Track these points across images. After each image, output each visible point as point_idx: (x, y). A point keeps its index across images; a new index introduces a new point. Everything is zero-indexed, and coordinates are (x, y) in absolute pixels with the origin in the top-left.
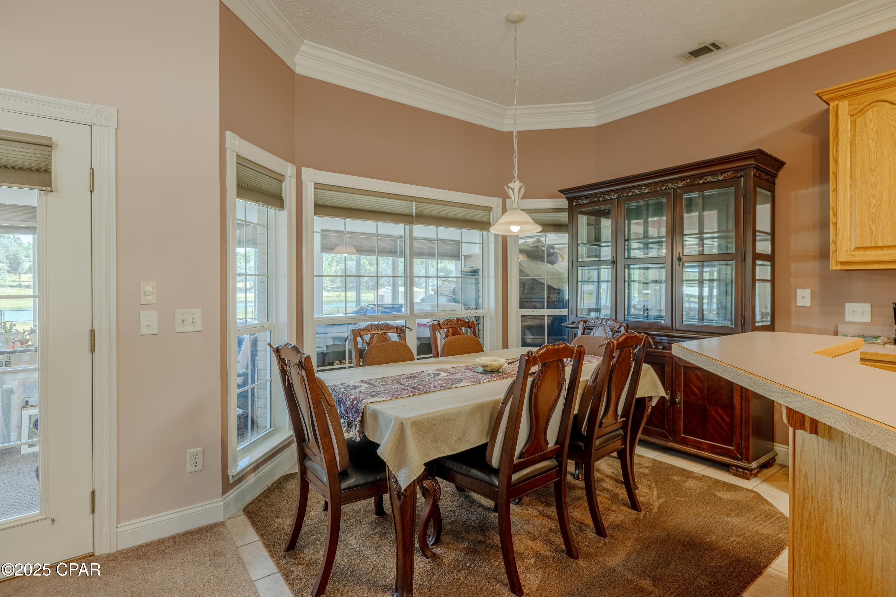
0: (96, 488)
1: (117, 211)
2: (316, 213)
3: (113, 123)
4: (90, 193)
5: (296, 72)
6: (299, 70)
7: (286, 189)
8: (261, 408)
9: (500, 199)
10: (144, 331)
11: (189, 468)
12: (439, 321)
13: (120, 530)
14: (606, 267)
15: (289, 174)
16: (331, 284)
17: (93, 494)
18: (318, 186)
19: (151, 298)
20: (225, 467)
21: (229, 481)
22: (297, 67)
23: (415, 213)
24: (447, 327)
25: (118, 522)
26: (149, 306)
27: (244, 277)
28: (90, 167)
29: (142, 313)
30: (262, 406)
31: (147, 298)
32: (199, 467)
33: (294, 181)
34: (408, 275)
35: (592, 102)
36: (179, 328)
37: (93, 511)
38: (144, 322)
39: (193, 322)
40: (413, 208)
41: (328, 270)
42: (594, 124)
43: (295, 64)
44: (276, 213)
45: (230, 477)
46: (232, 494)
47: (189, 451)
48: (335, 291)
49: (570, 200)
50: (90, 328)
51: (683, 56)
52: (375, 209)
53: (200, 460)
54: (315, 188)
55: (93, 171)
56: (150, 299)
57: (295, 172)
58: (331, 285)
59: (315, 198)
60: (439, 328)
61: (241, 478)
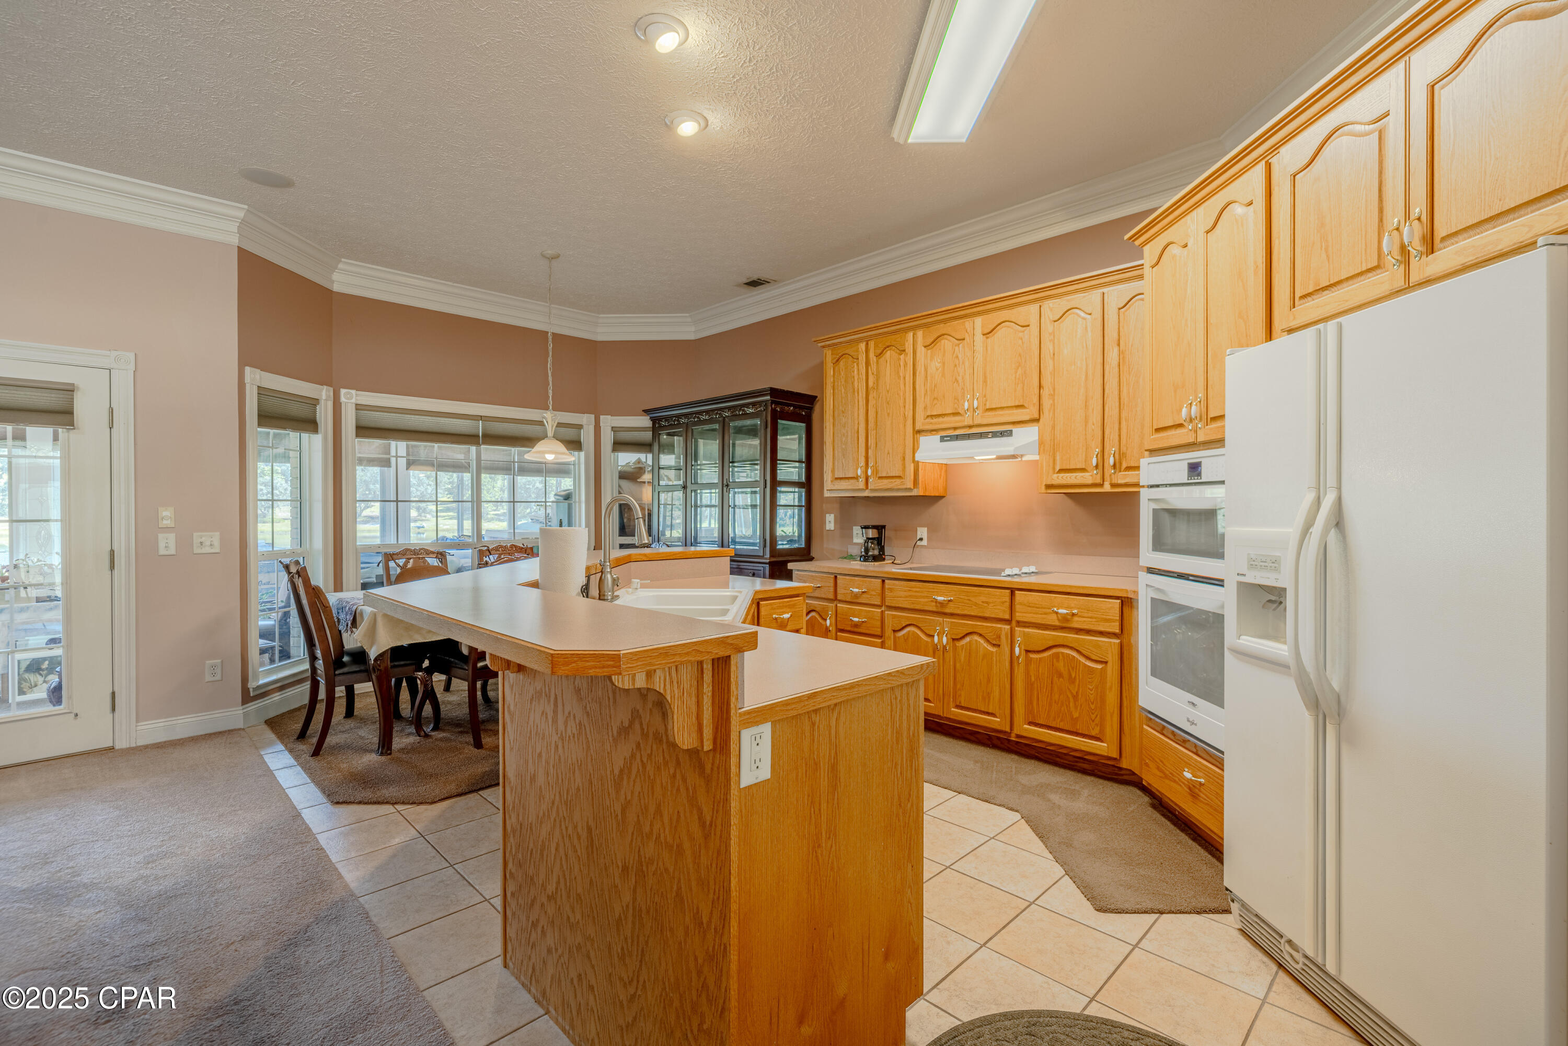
0: (116, 689)
1: (135, 444)
2: (357, 436)
3: (132, 367)
4: (109, 429)
5: (334, 290)
6: (336, 288)
7: (320, 413)
8: (294, 637)
9: (593, 416)
10: (162, 551)
11: (208, 678)
12: (488, 547)
13: (139, 728)
14: (708, 491)
15: (324, 397)
16: (495, 508)
17: (113, 694)
18: (359, 407)
19: (169, 522)
20: (245, 680)
21: (250, 694)
22: (334, 285)
23: (482, 433)
24: (498, 552)
25: (137, 721)
26: (167, 529)
27: (270, 503)
28: (108, 406)
29: (160, 536)
30: (295, 636)
31: (165, 522)
32: (218, 677)
33: (330, 404)
34: (475, 500)
35: (687, 315)
36: (197, 550)
37: (113, 709)
38: (162, 545)
39: (211, 545)
40: (480, 428)
41: (489, 487)
42: (692, 337)
43: (333, 282)
44: (309, 437)
45: (251, 690)
46: (253, 706)
47: (208, 662)
48: (500, 520)
49: (654, 420)
50: (110, 549)
51: (739, 285)
52: (430, 430)
53: (219, 671)
54: (357, 409)
55: (112, 410)
56: (167, 523)
57: (332, 394)
58: (495, 510)
59: (357, 420)
60: (488, 553)
61: (263, 693)
